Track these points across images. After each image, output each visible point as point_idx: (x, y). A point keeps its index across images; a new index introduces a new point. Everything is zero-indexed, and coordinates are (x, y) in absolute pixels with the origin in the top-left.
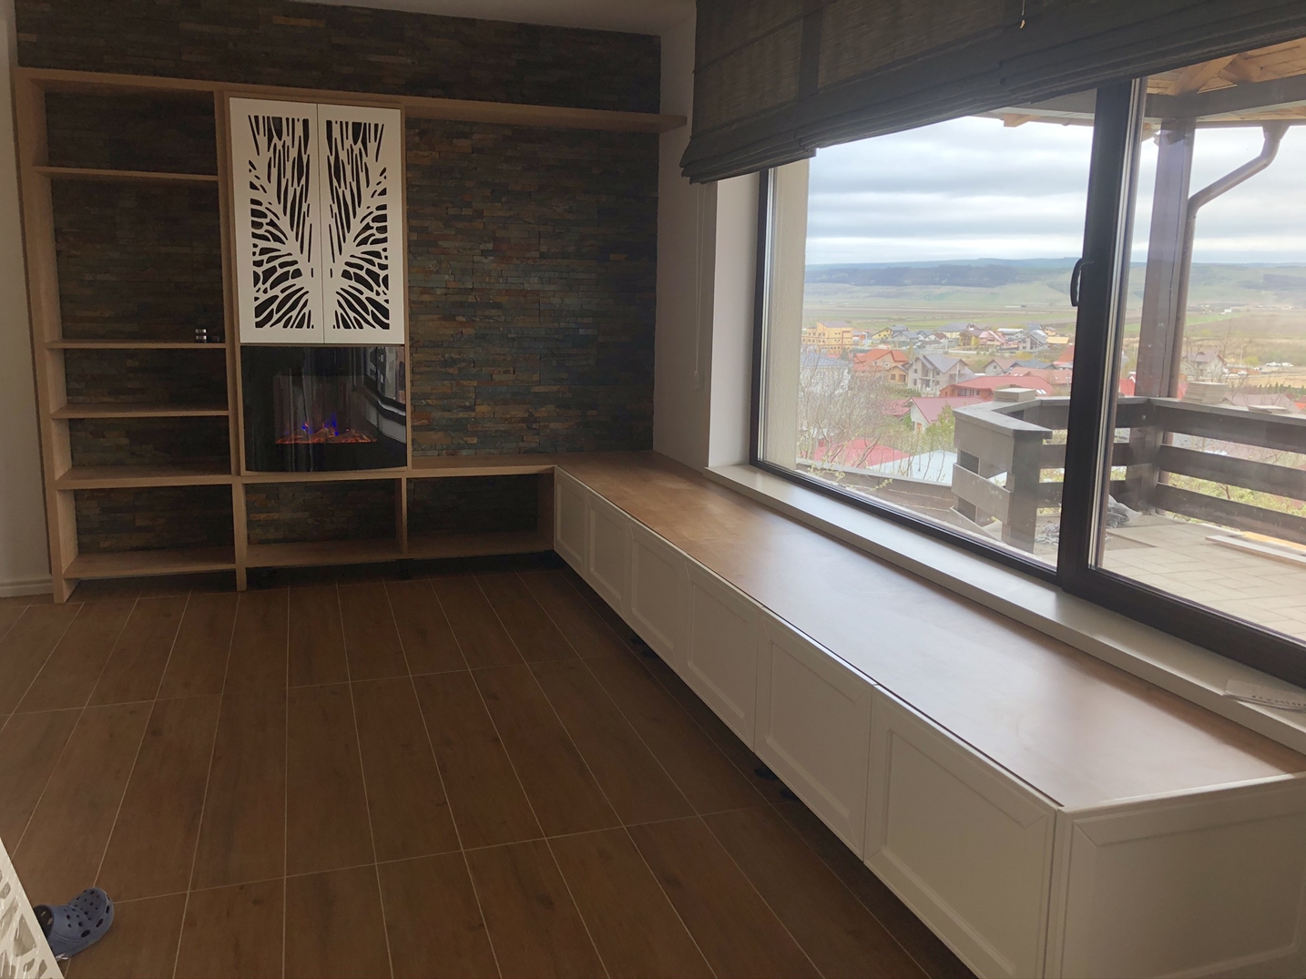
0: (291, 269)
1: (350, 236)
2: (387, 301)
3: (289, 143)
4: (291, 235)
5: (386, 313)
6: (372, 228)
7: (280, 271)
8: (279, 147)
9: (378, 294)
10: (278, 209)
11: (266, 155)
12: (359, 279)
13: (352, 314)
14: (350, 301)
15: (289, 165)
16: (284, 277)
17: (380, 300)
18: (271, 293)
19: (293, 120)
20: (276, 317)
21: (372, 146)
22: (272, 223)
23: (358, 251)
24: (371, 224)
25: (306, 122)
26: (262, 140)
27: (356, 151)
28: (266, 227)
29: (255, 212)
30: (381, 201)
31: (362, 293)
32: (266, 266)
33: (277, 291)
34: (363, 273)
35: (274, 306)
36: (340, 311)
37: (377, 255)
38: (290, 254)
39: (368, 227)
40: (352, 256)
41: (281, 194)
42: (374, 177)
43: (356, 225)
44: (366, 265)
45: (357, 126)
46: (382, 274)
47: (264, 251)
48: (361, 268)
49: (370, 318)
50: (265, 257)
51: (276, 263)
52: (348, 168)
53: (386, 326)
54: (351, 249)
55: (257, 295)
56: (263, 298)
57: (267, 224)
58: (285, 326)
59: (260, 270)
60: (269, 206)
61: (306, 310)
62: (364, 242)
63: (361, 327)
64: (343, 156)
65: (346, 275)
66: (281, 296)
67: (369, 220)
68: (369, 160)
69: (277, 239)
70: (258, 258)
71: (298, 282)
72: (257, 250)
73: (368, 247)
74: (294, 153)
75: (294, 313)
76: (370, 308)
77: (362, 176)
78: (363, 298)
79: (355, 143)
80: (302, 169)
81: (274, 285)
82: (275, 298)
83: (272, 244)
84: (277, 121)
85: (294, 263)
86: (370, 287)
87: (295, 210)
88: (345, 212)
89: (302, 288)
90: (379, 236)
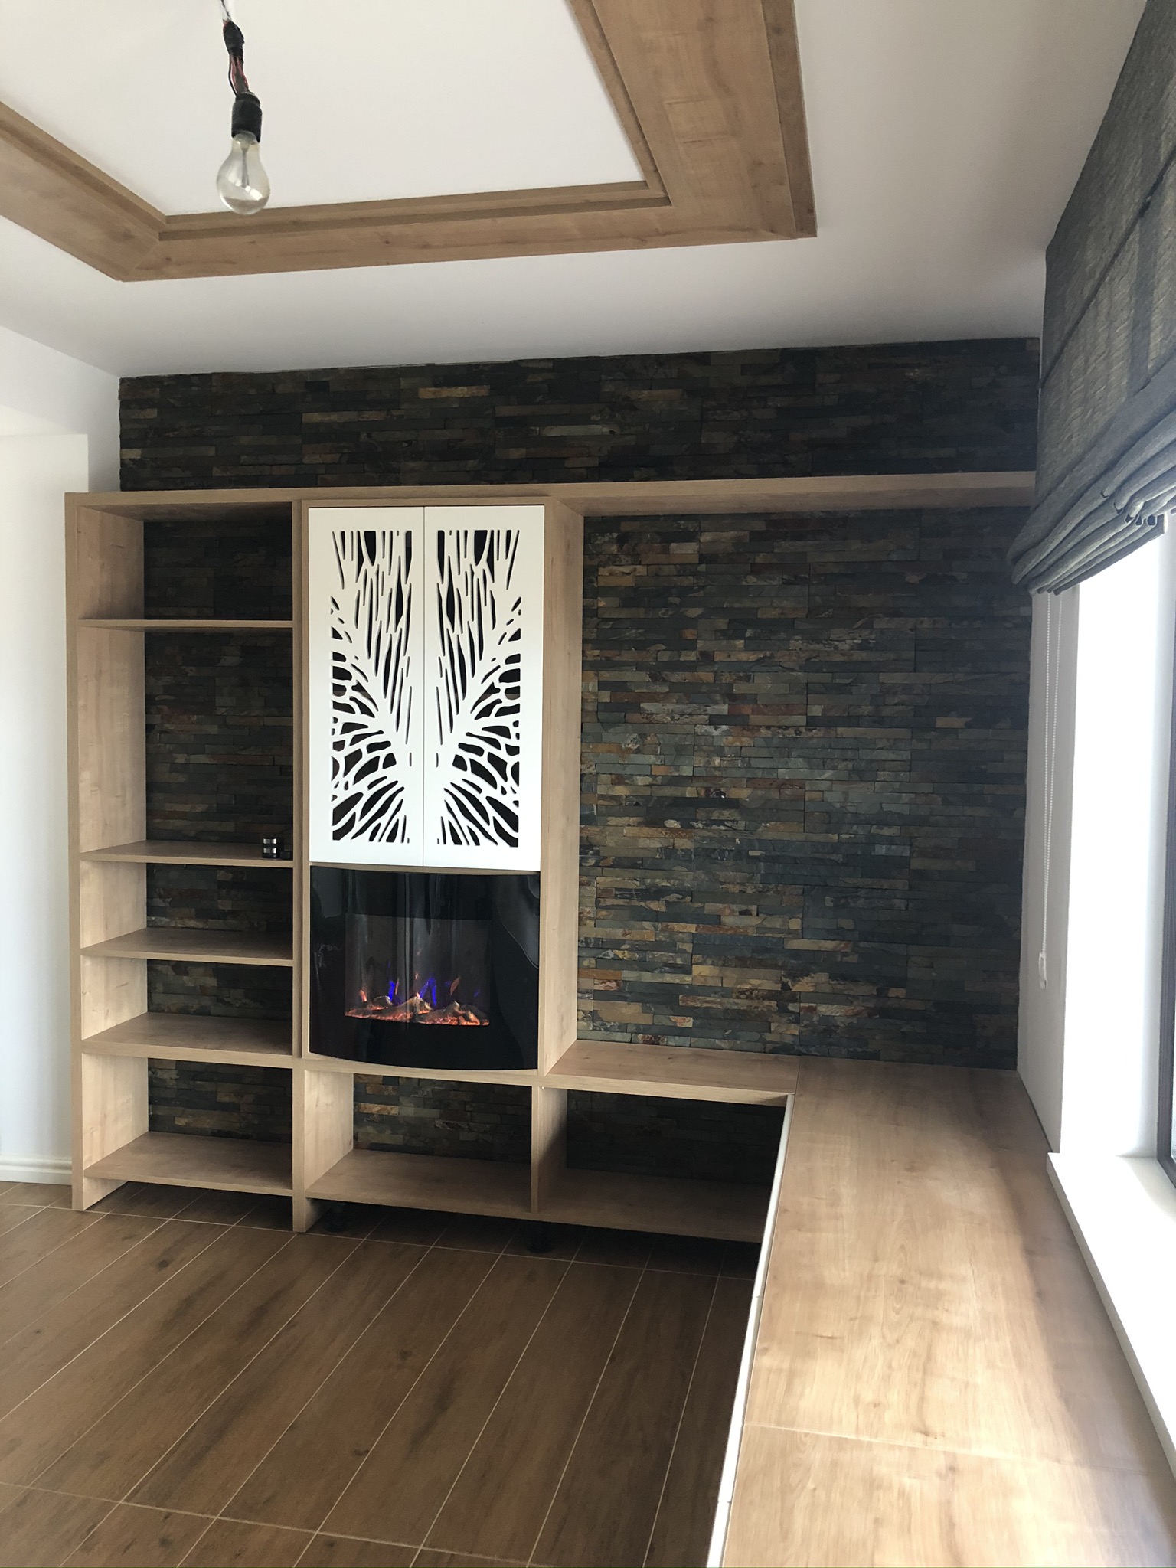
0: (382, 754)
1: (467, 704)
2: (516, 803)
4: (383, 702)
5: (513, 821)
6: (498, 691)
7: (367, 757)
9: (504, 792)
10: (367, 666)
11: (354, 586)
12: (477, 769)
13: (465, 823)
14: (466, 803)
15: (384, 601)
16: (372, 766)
17: (507, 801)
18: (354, 790)
19: (391, 534)
20: (359, 825)
21: (501, 565)
22: (358, 688)
23: (478, 726)
24: (497, 685)
25: (410, 537)
26: (349, 566)
27: (479, 575)
28: (350, 693)
29: (340, 674)
30: (513, 648)
31: (479, 790)
32: (349, 750)
33: (362, 786)
34: (483, 761)
35: (358, 809)
36: (448, 817)
37: (504, 731)
38: (381, 732)
39: (492, 690)
40: (468, 734)
41: (372, 643)
42: (504, 612)
43: (476, 687)
44: (488, 749)
45: (480, 536)
46: (510, 760)
47: (348, 727)
48: (479, 751)
49: (490, 829)
50: (348, 737)
51: (362, 745)
52: (466, 599)
53: (513, 842)
54: (469, 724)
55: (335, 792)
56: (343, 796)
57: (354, 688)
58: (372, 839)
59: (341, 757)
60: (356, 662)
61: (399, 816)
62: (486, 712)
63: (477, 843)
64: (459, 583)
65: (459, 762)
66: (368, 794)
67: (494, 678)
68: (496, 587)
69: (365, 710)
70: (338, 737)
71: (391, 774)
72: (339, 727)
73: (492, 720)
74: (391, 583)
75: (383, 820)
76: (492, 813)
77: (486, 611)
78: (482, 798)
79: (477, 560)
80: (400, 605)
81: (358, 777)
82: (358, 796)
83: (358, 717)
84: (370, 536)
85: (387, 744)
86: (492, 782)
87: (391, 669)
88: (460, 667)
89: (396, 782)
90: (508, 703)
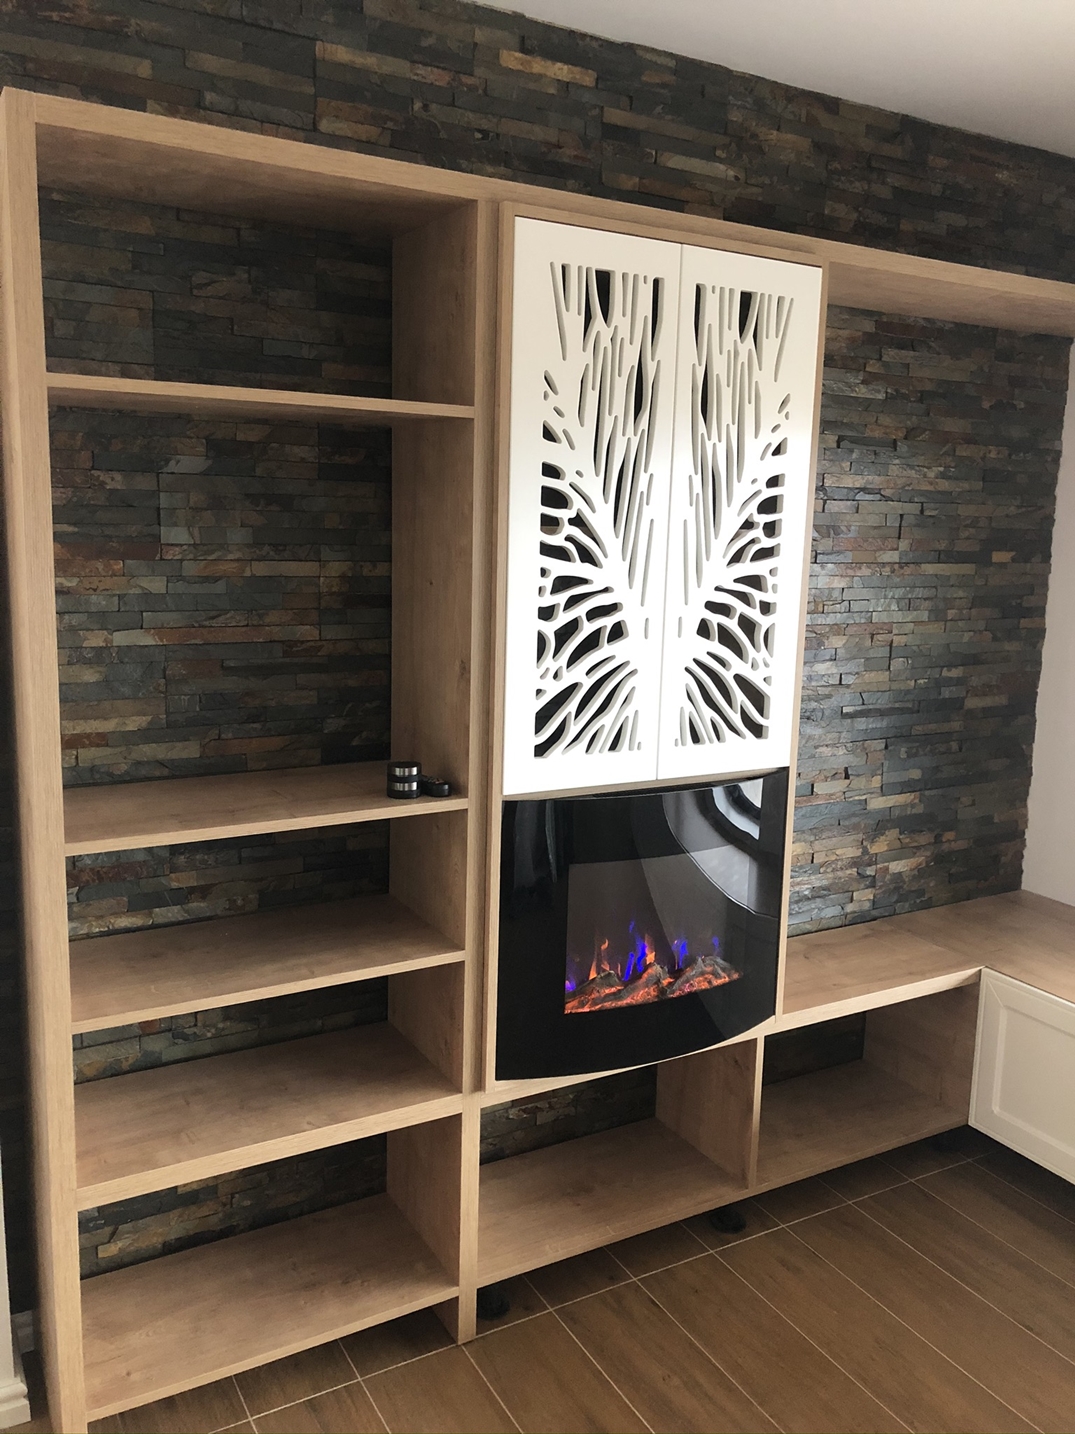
0: (608, 622)
1: (717, 543)
2: (766, 680)
3: (624, 332)
4: (613, 544)
5: (758, 699)
6: (755, 525)
7: (587, 628)
8: (605, 342)
9: (753, 666)
10: (592, 485)
11: (580, 358)
12: (726, 637)
13: (707, 713)
14: (710, 684)
15: (620, 388)
16: (592, 642)
17: (756, 678)
18: (567, 679)
21: (770, 344)
22: (578, 521)
23: (728, 576)
24: (755, 518)
25: (657, 289)
26: (574, 320)
27: (743, 358)
28: (567, 529)
29: (552, 498)
30: (774, 465)
31: (726, 666)
32: (562, 618)
34: (732, 624)
35: (572, 706)
36: (687, 706)
37: (755, 582)
38: (606, 590)
40: (718, 589)
41: (601, 451)
42: (769, 417)
43: (729, 521)
44: (740, 607)
46: (763, 621)
47: (562, 584)
48: (729, 612)
50: (562, 598)
52: (727, 393)
53: (758, 731)
54: (718, 575)
55: (540, 684)
56: (553, 689)
57: (572, 522)
58: (591, 746)
59: (550, 628)
60: (577, 481)
61: (629, 711)
62: (737, 558)
63: (720, 738)
64: (719, 368)
65: (704, 630)
66: (588, 683)
67: (752, 508)
68: (763, 376)
69: (587, 556)
70: (548, 600)
71: (618, 651)
73: (747, 568)
75: (606, 719)
76: (739, 696)
77: (749, 410)
78: (728, 677)
79: (744, 328)
80: (642, 393)
81: (573, 660)
82: (573, 687)
83: (577, 568)
84: (604, 279)
85: (613, 608)
86: (738, 651)
88: (713, 487)
89: (626, 663)
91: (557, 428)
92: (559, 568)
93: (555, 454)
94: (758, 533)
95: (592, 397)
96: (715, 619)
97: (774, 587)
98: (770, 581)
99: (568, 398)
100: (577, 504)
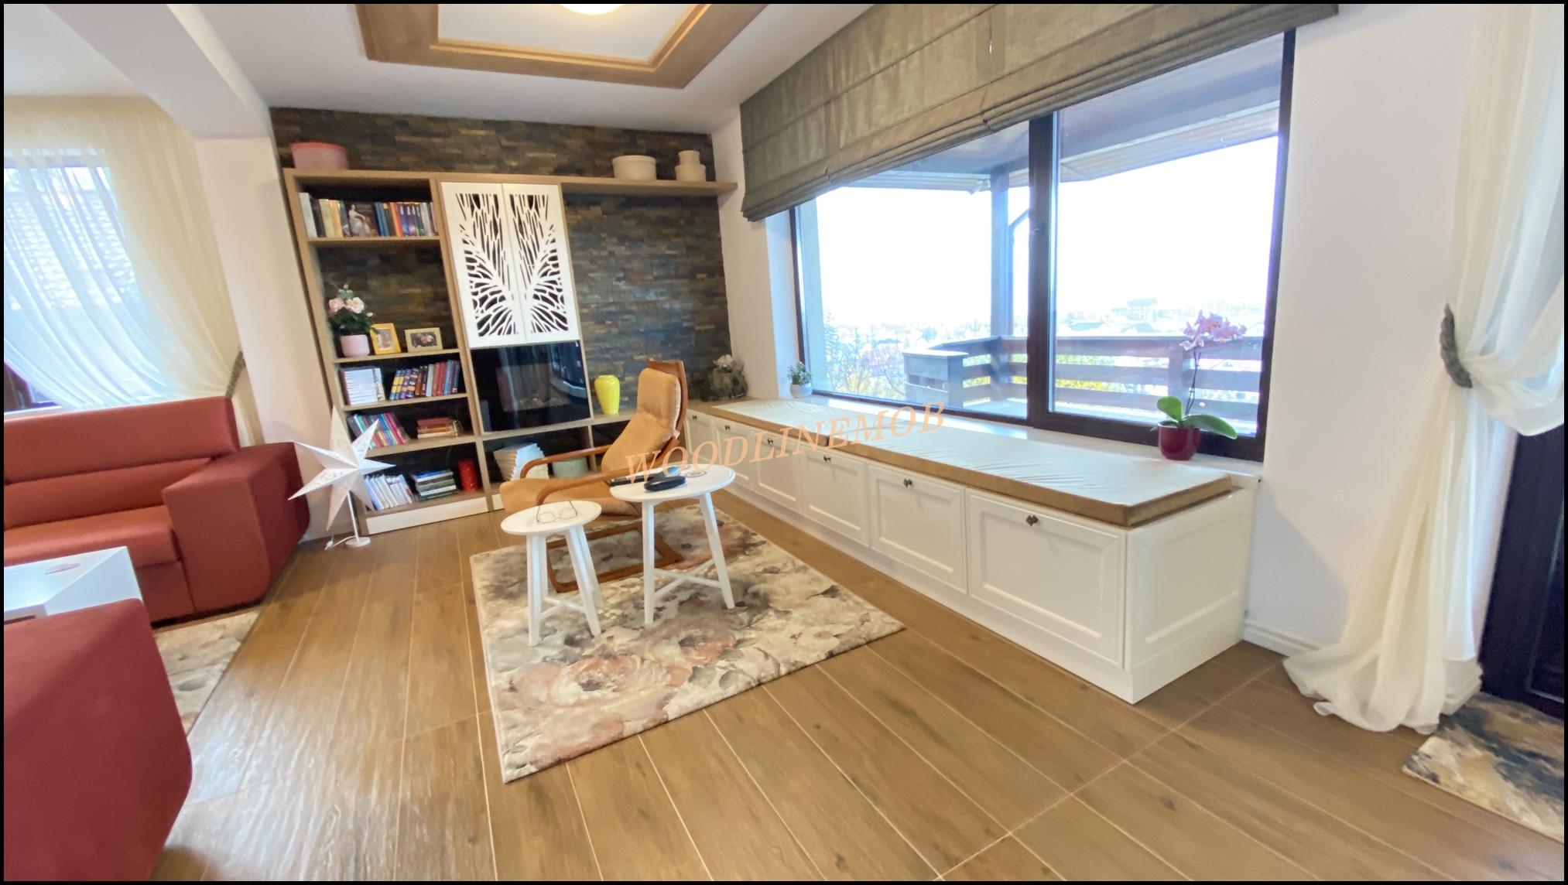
0: (498, 296)
1: (535, 271)
2: (565, 312)
3: (486, 210)
4: (495, 273)
5: (564, 319)
6: (548, 265)
7: (490, 298)
8: (479, 214)
9: (558, 308)
10: (484, 256)
11: (471, 220)
12: (545, 299)
13: (543, 323)
14: (543, 315)
15: (488, 226)
16: (494, 302)
17: (560, 312)
18: (487, 313)
19: (487, 196)
20: (492, 329)
21: (542, 210)
22: (481, 266)
23: (543, 280)
24: (549, 262)
25: (496, 197)
26: (467, 210)
27: (532, 214)
28: (477, 269)
29: (470, 260)
30: (552, 247)
31: (547, 308)
32: (481, 295)
33: (490, 311)
34: (547, 295)
35: (490, 321)
36: (535, 321)
37: (554, 282)
38: (496, 286)
39: (546, 265)
40: (538, 284)
41: (485, 246)
42: (546, 231)
43: (538, 264)
44: (548, 290)
45: (531, 199)
46: (559, 295)
47: (478, 285)
48: (544, 292)
49: (555, 324)
50: (479, 289)
51: (487, 293)
52: (528, 226)
53: (565, 329)
54: (538, 281)
55: (477, 315)
56: (482, 316)
57: (478, 267)
58: (499, 333)
59: (477, 298)
60: (477, 255)
61: (512, 323)
62: (545, 274)
63: (549, 330)
64: (523, 218)
65: (536, 297)
66: (494, 315)
67: (546, 260)
68: (541, 219)
69: (485, 276)
70: (474, 290)
71: (504, 304)
72: (473, 285)
73: (548, 278)
74: (490, 218)
75: (504, 325)
76: (554, 317)
77: (538, 230)
78: (549, 311)
79: (531, 206)
80: (496, 228)
81: (488, 307)
82: (489, 316)
83: (483, 280)
84: (476, 198)
85: (499, 292)
86: (552, 304)
87: (495, 256)
88: (530, 255)
89: (506, 309)
90: (554, 270)
91: (467, 240)
92: (476, 280)
93: (469, 248)
94: (550, 267)
95: (478, 231)
96: (539, 294)
97: (561, 284)
98: (558, 282)
99: (470, 231)
100: (479, 261)
